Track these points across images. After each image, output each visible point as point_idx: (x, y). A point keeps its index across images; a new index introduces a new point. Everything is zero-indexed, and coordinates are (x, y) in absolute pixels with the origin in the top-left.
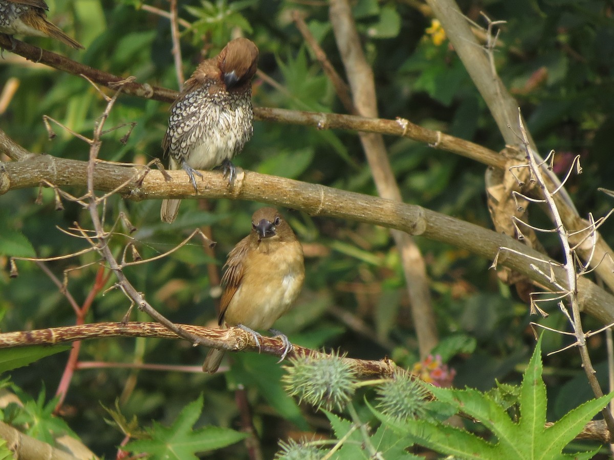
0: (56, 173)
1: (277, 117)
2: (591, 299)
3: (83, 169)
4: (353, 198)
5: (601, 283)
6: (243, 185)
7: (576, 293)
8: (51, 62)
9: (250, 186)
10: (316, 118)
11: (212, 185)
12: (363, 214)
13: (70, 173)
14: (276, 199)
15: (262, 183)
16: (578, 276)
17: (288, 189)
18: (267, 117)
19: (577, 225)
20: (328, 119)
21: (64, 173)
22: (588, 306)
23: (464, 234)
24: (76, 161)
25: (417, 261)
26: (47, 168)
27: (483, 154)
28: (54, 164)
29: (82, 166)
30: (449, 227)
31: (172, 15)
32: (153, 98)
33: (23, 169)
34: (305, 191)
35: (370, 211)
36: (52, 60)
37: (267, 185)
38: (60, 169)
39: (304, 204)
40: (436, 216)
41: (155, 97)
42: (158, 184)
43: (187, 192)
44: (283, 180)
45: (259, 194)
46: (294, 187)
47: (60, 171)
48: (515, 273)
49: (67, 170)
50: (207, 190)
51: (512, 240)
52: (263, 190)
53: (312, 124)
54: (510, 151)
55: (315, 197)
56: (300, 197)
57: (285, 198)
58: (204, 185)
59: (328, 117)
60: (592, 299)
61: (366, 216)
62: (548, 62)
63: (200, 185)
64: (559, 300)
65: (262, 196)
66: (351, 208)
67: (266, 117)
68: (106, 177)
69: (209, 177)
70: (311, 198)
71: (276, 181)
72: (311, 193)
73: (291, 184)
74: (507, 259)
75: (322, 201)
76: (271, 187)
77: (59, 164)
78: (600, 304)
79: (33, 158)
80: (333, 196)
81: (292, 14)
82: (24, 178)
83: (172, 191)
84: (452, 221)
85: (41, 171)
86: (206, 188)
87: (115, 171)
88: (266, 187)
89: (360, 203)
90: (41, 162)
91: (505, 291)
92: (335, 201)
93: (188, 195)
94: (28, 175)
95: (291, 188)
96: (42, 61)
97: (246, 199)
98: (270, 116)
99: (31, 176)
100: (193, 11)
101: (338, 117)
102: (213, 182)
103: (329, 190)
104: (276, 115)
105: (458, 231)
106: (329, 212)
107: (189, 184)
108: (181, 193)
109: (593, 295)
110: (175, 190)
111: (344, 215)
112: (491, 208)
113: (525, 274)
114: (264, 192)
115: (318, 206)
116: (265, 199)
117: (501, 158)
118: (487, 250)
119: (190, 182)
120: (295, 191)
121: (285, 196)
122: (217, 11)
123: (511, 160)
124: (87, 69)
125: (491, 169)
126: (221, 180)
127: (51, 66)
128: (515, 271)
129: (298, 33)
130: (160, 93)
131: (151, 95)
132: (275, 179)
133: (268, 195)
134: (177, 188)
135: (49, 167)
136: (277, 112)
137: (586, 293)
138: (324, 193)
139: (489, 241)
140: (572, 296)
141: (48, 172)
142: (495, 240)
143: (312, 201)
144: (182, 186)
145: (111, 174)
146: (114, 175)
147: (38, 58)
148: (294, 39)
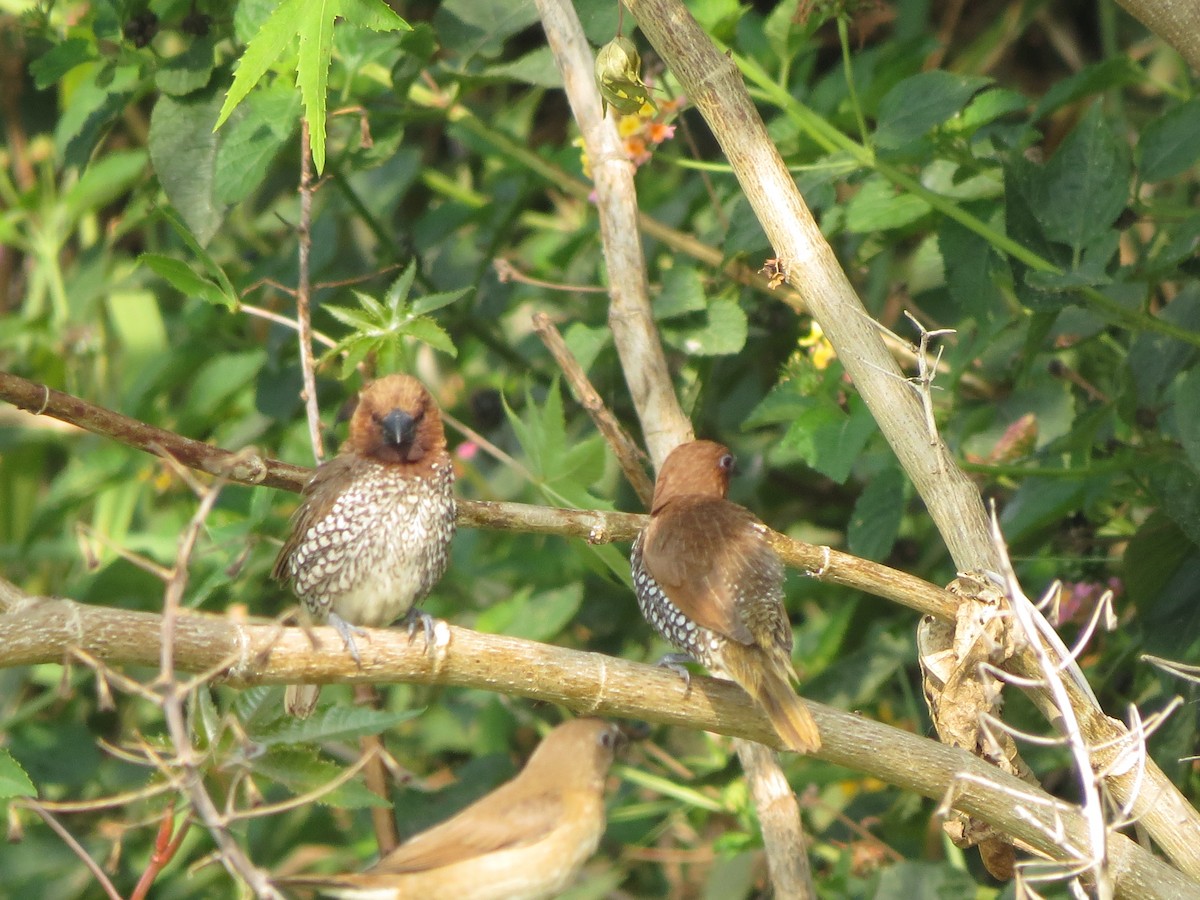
0: (80, 636)
1: (509, 520)
2: (1129, 872)
3: (134, 627)
4: (664, 680)
5: (1147, 842)
6: (448, 657)
7: (1105, 864)
8: (66, 414)
9: (461, 657)
10: (586, 521)
11: (389, 656)
12: (683, 710)
13: (109, 634)
14: (511, 683)
15: (484, 652)
16: (1109, 829)
17: (535, 663)
18: (490, 519)
19: (1097, 728)
20: (609, 524)
21: (98, 635)
22: (1124, 887)
23: (880, 749)
24: (121, 610)
25: (783, 800)
26: (63, 626)
27: (913, 590)
28: (76, 618)
29: (132, 620)
30: (849, 734)
31: (300, 324)
32: (265, 482)
33: (17, 628)
34: (571, 666)
35: (697, 704)
36: (67, 410)
37: (494, 655)
38: (89, 627)
39: (568, 693)
40: (825, 712)
41: (271, 480)
42: (281, 654)
43: (337, 671)
44: (525, 645)
45: (479, 673)
46: (547, 659)
47: (89, 632)
48: (978, 823)
49: (103, 629)
50: (378, 666)
51: (972, 758)
52: (487, 664)
53: (578, 533)
54: (966, 584)
55: (589, 679)
56: (560, 677)
57: (530, 680)
58: (372, 657)
59: (610, 518)
60: (1133, 874)
61: (689, 714)
62: (1036, 404)
63: (364, 656)
64: (1071, 878)
65: (484, 676)
66: (660, 700)
67: (487, 520)
68: (180, 641)
69: (382, 640)
70: (581, 680)
71: (512, 647)
72: (580, 670)
73: (542, 652)
74: (964, 795)
75: (603, 686)
76: (502, 658)
77: (87, 618)
78: (1147, 883)
79: (35, 607)
80: (623, 675)
81: (534, 318)
82: (19, 646)
83: (308, 669)
84: (855, 723)
85: (52, 633)
86: (376, 662)
87: (196, 631)
88: (493, 658)
89: (676, 689)
90: (52, 615)
91: (956, 858)
92: (628, 684)
93: (338, 677)
94: (26, 641)
95: (542, 660)
96: (49, 412)
97: (455, 684)
98: (495, 518)
99: (33, 641)
100: (340, 314)
101: (629, 518)
102: (390, 650)
103: (617, 664)
104: (507, 516)
105: (867, 742)
106: (617, 707)
107: (342, 654)
108: (325, 673)
109: (1134, 866)
110: (314, 666)
111: (646, 712)
112: (930, 697)
113: (999, 825)
114: (488, 669)
115: (594, 696)
116: (490, 682)
117: (949, 598)
118: (924, 780)
119: (345, 650)
120: (549, 666)
121: (530, 675)
122: (388, 315)
123: (968, 602)
124: (137, 426)
125: (928, 620)
126: (405, 645)
127: (68, 421)
128: (977, 819)
129: (548, 355)
130: (280, 472)
131: (261, 477)
132: (509, 643)
133: (495, 676)
134: (319, 662)
135: (68, 624)
136: (509, 508)
137: (1121, 861)
138: (607, 670)
139: (928, 761)
140: (1098, 870)
141: (66, 633)
142: (940, 760)
143: (581, 686)
144: (328, 658)
145: (188, 637)
146: (196, 638)
147: (41, 406)
148: (538, 364)
